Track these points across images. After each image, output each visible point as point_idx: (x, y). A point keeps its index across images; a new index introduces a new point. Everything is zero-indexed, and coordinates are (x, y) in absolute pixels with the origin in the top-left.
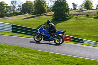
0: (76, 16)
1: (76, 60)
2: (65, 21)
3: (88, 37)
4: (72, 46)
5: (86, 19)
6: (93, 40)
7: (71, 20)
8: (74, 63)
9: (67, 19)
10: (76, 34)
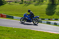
0: (9, 2)
1: (8, 28)
2: (3, 6)
3: (17, 15)
4: (6, 20)
5: (15, 4)
6: (20, 17)
7: (6, 5)
8: (6, 31)
9: (4, 4)
10: (10, 13)
